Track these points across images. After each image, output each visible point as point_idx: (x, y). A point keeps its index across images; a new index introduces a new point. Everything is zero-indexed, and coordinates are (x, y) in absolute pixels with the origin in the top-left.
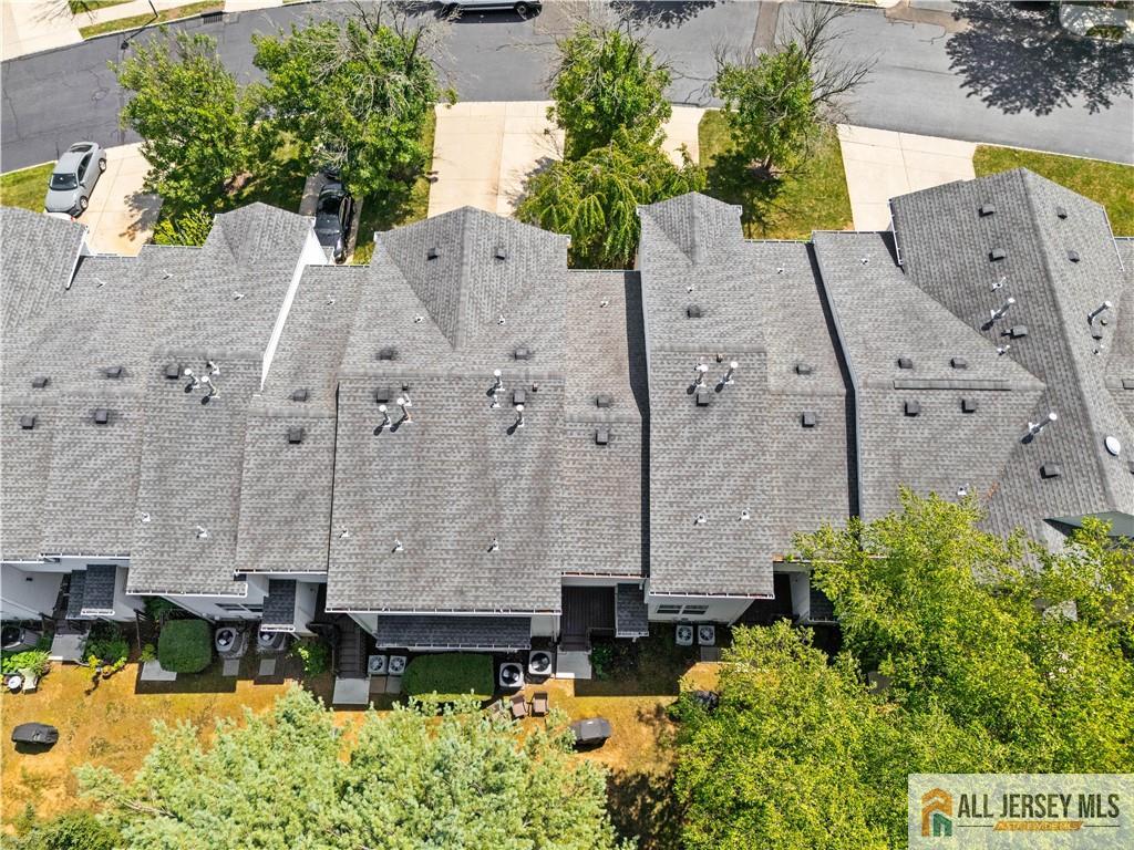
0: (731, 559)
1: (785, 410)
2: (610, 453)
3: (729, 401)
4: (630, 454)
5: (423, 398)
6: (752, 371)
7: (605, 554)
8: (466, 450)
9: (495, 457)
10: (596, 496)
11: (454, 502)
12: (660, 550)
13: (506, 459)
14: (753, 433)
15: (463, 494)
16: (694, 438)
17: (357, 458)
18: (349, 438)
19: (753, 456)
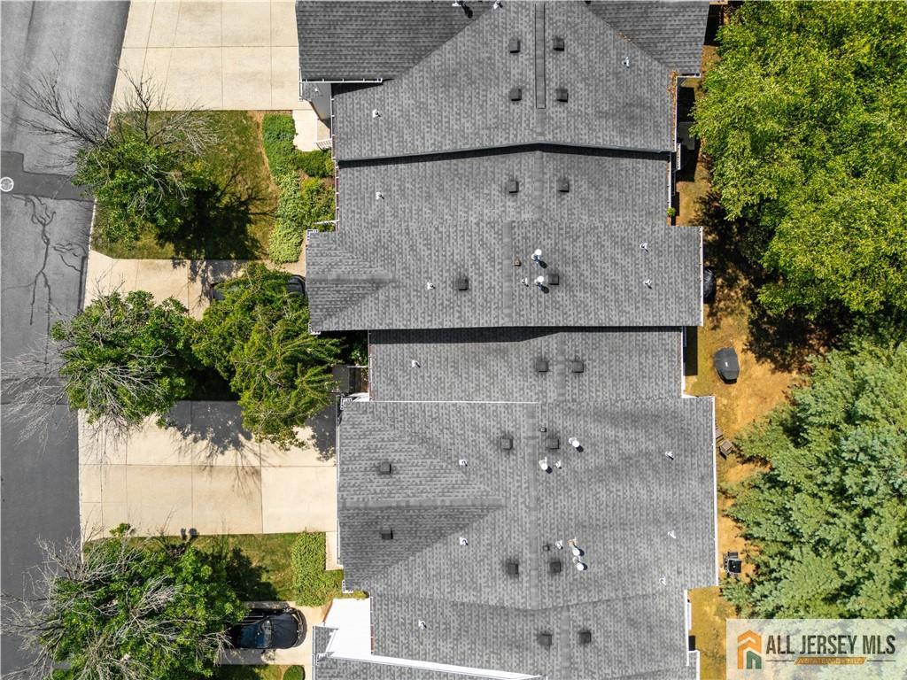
0: (676, 260)
1: (555, 206)
2: (589, 360)
3: (554, 256)
4: (590, 342)
5: (556, 530)
6: (528, 235)
7: (667, 361)
8: (597, 487)
9: (601, 461)
10: (624, 371)
11: (638, 493)
12: (671, 317)
13: (603, 451)
14: (579, 237)
15: (631, 485)
16: (585, 288)
17: (606, 581)
18: (591, 591)
19: (598, 237)
